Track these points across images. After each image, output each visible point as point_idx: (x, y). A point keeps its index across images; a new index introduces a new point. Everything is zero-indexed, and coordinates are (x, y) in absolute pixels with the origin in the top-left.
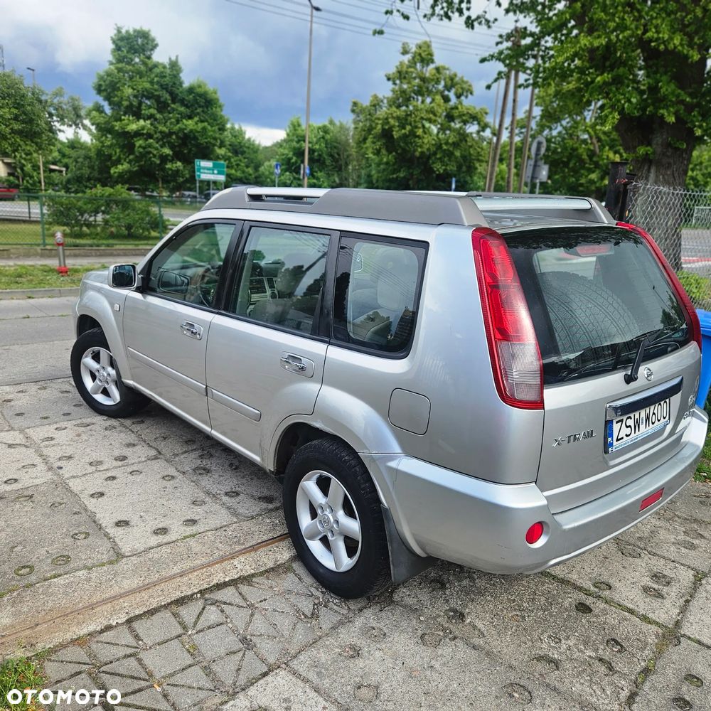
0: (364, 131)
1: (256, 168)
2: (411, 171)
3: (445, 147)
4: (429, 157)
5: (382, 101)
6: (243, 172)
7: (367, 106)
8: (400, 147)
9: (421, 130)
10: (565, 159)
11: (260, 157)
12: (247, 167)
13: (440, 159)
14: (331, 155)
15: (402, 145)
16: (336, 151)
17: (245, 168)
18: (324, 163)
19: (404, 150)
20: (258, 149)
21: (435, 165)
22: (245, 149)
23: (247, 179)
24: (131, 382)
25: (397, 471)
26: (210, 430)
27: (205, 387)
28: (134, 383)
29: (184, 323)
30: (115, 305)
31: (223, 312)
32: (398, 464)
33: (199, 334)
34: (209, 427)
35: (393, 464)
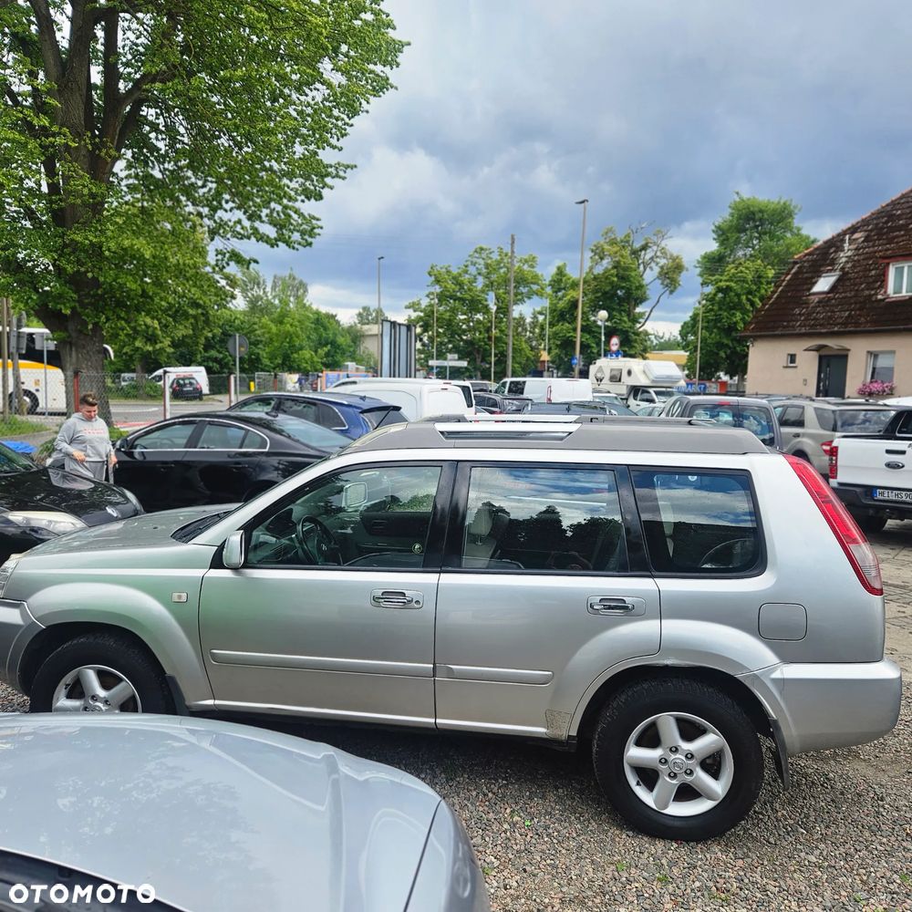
24: (210, 702)
25: (784, 680)
26: (433, 721)
27: (432, 666)
28: (217, 702)
29: (379, 593)
30: (175, 595)
31: (450, 569)
32: (782, 673)
33: (417, 602)
34: (430, 717)
35: (776, 675)
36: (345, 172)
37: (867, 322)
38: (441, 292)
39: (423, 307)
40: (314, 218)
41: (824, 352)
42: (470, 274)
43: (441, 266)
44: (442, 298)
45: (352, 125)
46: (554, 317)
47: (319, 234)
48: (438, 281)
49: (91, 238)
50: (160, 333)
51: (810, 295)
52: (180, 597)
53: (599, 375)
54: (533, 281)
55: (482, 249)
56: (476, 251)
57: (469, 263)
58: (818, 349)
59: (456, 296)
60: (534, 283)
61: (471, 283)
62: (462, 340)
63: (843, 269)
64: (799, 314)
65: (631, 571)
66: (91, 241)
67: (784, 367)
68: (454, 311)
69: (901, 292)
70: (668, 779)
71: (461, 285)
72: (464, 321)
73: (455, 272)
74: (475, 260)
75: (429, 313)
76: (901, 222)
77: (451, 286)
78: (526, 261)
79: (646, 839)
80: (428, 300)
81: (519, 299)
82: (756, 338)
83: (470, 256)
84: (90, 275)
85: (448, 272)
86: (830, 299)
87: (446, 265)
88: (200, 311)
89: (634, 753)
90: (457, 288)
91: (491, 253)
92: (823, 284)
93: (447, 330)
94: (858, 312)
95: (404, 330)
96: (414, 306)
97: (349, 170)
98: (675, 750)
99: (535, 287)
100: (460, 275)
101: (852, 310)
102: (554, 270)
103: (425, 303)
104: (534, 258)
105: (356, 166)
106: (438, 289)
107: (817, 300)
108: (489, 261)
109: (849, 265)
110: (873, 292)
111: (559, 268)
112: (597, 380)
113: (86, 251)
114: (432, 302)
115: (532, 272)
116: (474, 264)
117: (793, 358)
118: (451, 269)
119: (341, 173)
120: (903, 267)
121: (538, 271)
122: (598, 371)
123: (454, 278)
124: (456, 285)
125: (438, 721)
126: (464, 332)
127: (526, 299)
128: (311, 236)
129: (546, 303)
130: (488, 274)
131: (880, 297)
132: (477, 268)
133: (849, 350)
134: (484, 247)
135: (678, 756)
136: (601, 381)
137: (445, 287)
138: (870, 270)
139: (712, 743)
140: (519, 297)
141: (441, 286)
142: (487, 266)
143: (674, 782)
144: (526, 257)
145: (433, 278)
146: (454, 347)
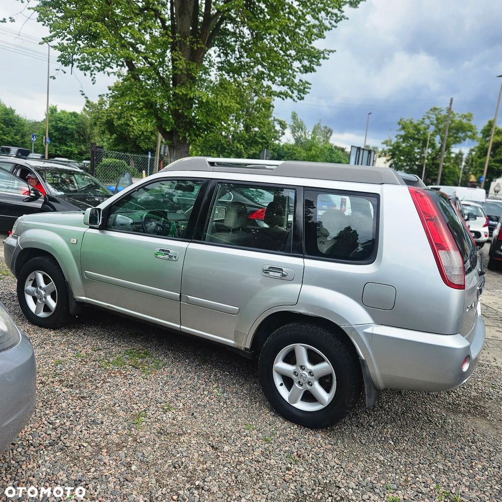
0: (95, 118)
1: (23, 136)
2: (126, 146)
3: (145, 134)
4: (136, 139)
5: (106, 102)
6: (13, 138)
7: (96, 104)
8: (118, 131)
9: (132, 122)
10: (215, 146)
11: (26, 129)
12: (15, 135)
13: (143, 140)
14: (78, 132)
15: (119, 130)
16: (81, 129)
17: (14, 136)
18: (73, 137)
19: (121, 133)
20: (24, 124)
21: (141, 144)
22: (14, 123)
23: (16, 143)
24: (84, 298)
25: (372, 334)
26: (179, 326)
27: (179, 294)
28: (88, 299)
30: (72, 239)
31: (196, 241)
32: (373, 330)
33: (175, 257)
35: (368, 330)
36: (329, 55)
38: (405, 135)
39: (393, 143)
40: (308, 83)
42: (425, 124)
43: (406, 118)
44: (405, 138)
45: (336, 27)
46: (481, 153)
47: (309, 93)
48: (403, 128)
49: (183, 91)
50: (244, 151)
52: (74, 241)
53: (497, 189)
54: (469, 129)
55: (435, 109)
56: (431, 110)
57: (426, 117)
59: (414, 137)
60: (469, 131)
61: (425, 129)
62: (415, 164)
65: (292, 253)
66: (183, 93)
68: (412, 146)
70: (297, 385)
71: (418, 130)
72: (418, 153)
73: (415, 122)
74: (430, 115)
75: (397, 147)
77: (412, 131)
78: (465, 117)
79: (281, 419)
80: (396, 139)
81: (457, 141)
83: (427, 113)
84: (180, 111)
85: (411, 123)
87: (410, 119)
88: (264, 141)
89: (280, 365)
90: (416, 133)
91: (441, 111)
93: (407, 157)
95: (366, 153)
96: (386, 143)
97: (331, 53)
98: (303, 368)
99: (469, 133)
100: (419, 124)
102: (486, 123)
103: (394, 140)
104: (471, 115)
105: (335, 51)
106: (403, 133)
108: (439, 116)
111: (490, 122)
112: (495, 192)
113: (182, 99)
114: (399, 140)
115: (469, 124)
116: (429, 118)
118: (413, 121)
119: (326, 56)
121: (473, 123)
122: (496, 186)
123: (415, 126)
124: (415, 130)
125: (182, 327)
126: (417, 159)
127: (462, 141)
128: (304, 93)
129: (477, 144)
130: (438, 124)
132: (431, 121)
134: (437, 107)
135: (304, 372)
136: (498, 192)
137: (408, 131)
139: (325, 368)
140: (458, 139)
141: (405, 131)
142: (437, 119)
143: (300, 388)
144: (466, 114)
145: (401, 126)
146: (410, 168)
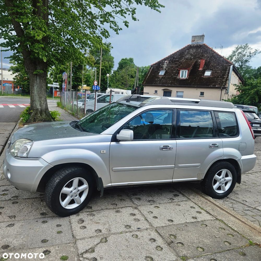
24: (110, 184)
25: (243, 159)
26: (172, 180)
27: (174, 165)
28: (112, 184)
29: (162, 147)
30: (102, 151)
31: (177, 138)
33: (172, 148)
34: (171, 179)
37: (177, 84)
41: (165, 91)
51: (159, 75)
58: (163, 90)
63: (165, 70)
64: (157, 80)
67: (154, 94)
69: (183, 77)
76: (177, 60)
82: (146, 86)
86: (165, 77)
92: (162, 73)
94: (174, 81)
101: (172, 81)
107: (161, 77)
109: (167, 69)
110: (176, 77)
117: (156, 92)
120: (183, 71)
125: (173, 180)
131: (178, 78)
133: (172, 91)
138: (173, 71)
